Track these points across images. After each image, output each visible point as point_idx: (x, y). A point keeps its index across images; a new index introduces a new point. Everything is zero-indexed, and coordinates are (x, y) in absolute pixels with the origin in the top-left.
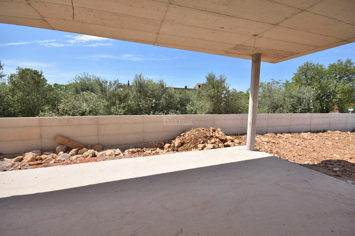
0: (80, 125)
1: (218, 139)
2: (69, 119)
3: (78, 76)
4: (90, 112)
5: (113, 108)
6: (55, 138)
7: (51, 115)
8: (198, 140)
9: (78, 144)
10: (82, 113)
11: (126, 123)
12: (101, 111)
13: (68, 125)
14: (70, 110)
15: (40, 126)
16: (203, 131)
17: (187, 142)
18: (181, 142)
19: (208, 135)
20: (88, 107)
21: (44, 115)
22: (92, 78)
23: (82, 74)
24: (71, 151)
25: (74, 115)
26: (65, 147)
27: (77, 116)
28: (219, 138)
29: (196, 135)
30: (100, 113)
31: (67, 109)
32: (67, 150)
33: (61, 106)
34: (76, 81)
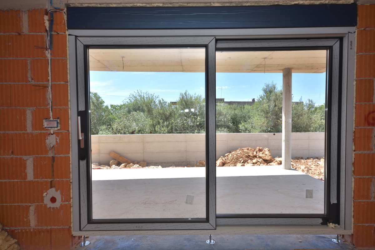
0: (129, 142)
1: (261, 159)
2: (120, 137)
3: (132, 94)
4: (139, 132)
5: (157, 128)
6: (109, 154)
7: (107, 134)
8: (239, 160)
9: (126, 159)
10: (132, 132)
11: (169, 142)
12: (147, 130)
13: (120, 143)
14: (122, 130)
15: (99, 143)
16: (246, 150)
17: (228, 161)
18: (222, 162)
19: (251, 154)
20: (137, 126)
21: (102, 133)
22: (145, 95)
23: (136, 93)
24: (121, 165)
25: (125, 133)
26: (116, 162)
27: (127, 134)
28: (263, 157)
29: (238, 155)
30: (146, 132)
31: (120, 128)
32: (118, 164)
33: (115, 126)
34: (130, 100)
